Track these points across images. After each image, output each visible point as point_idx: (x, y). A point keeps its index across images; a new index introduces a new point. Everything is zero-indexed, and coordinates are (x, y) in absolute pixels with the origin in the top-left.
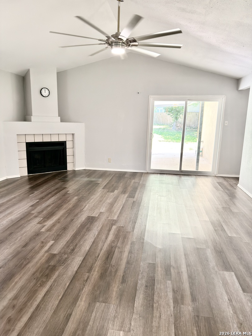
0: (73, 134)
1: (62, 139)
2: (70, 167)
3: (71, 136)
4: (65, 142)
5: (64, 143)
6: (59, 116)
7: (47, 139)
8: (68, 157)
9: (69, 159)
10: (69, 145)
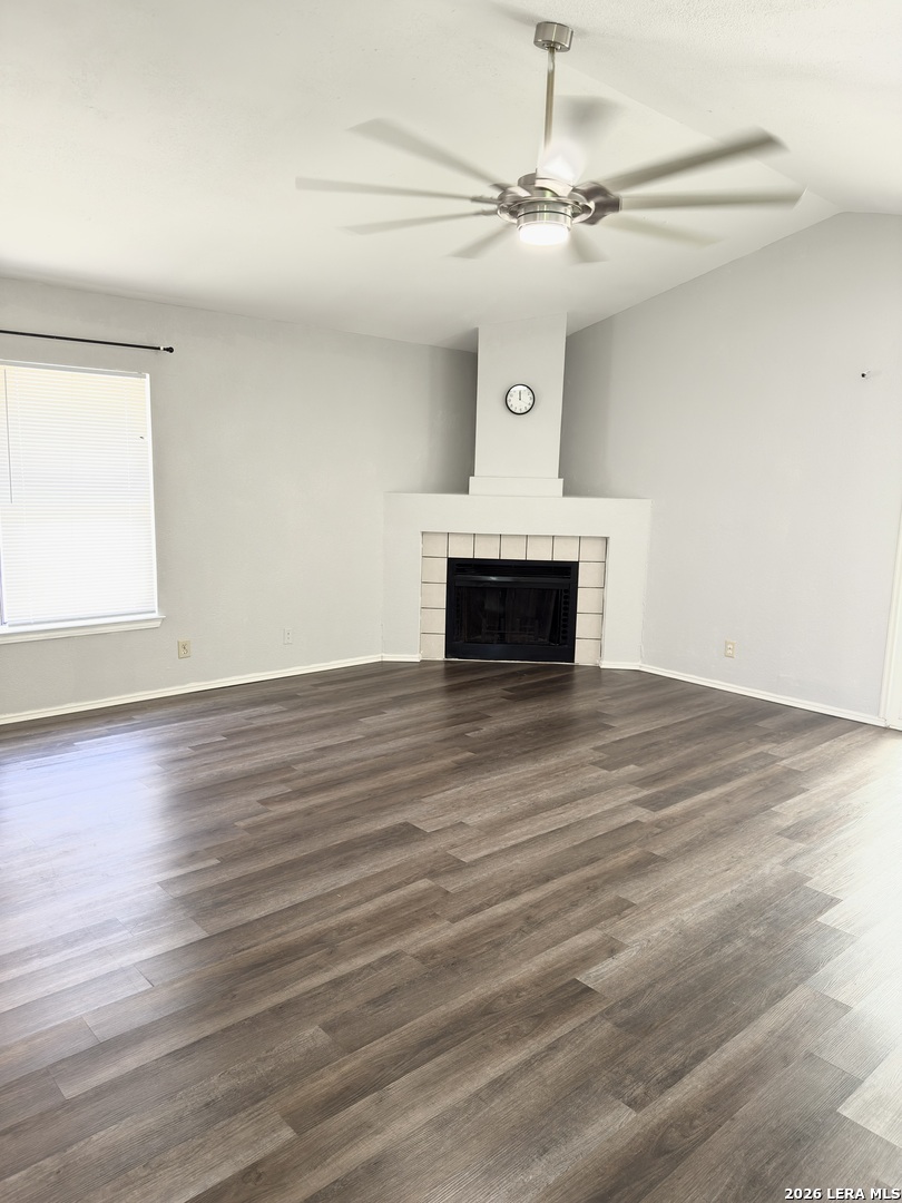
0: (606, 539)
1: (563, 554)
2: (584, 655)
3: (599, 546)
4: (576, 564)
5: (570, 568)
6: (559, 477)
7: (513, 553)
8: (579, 618)
9: (584, 626)
10: (585, 577)
